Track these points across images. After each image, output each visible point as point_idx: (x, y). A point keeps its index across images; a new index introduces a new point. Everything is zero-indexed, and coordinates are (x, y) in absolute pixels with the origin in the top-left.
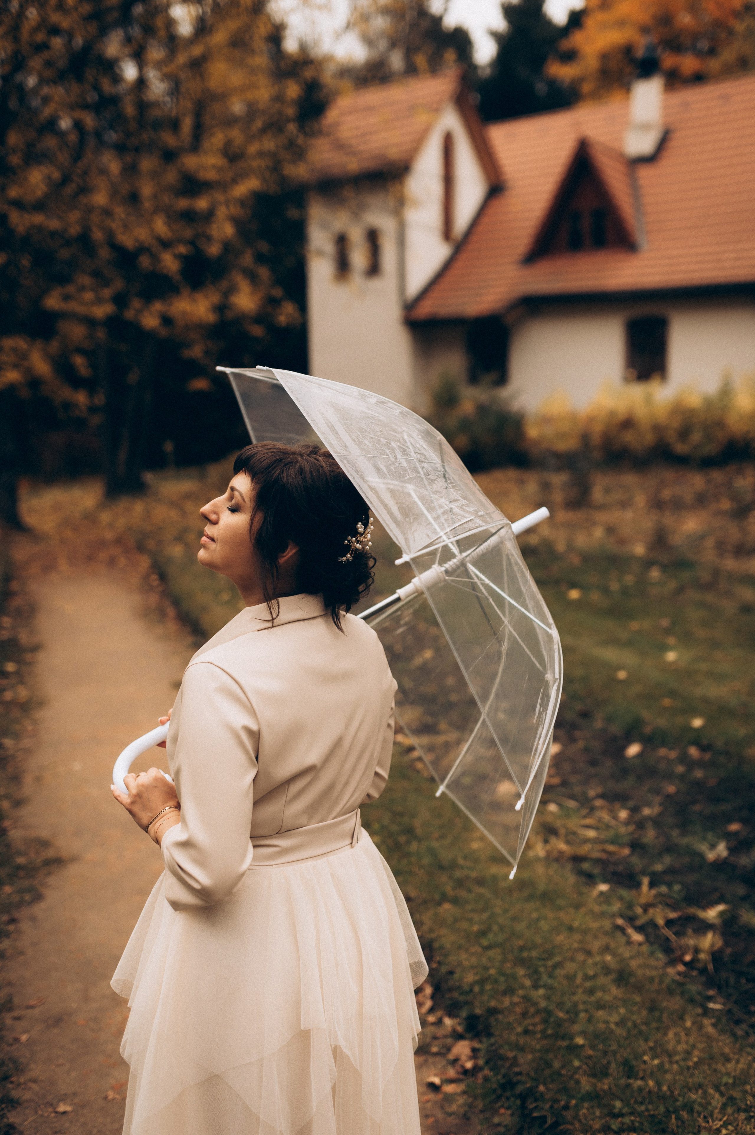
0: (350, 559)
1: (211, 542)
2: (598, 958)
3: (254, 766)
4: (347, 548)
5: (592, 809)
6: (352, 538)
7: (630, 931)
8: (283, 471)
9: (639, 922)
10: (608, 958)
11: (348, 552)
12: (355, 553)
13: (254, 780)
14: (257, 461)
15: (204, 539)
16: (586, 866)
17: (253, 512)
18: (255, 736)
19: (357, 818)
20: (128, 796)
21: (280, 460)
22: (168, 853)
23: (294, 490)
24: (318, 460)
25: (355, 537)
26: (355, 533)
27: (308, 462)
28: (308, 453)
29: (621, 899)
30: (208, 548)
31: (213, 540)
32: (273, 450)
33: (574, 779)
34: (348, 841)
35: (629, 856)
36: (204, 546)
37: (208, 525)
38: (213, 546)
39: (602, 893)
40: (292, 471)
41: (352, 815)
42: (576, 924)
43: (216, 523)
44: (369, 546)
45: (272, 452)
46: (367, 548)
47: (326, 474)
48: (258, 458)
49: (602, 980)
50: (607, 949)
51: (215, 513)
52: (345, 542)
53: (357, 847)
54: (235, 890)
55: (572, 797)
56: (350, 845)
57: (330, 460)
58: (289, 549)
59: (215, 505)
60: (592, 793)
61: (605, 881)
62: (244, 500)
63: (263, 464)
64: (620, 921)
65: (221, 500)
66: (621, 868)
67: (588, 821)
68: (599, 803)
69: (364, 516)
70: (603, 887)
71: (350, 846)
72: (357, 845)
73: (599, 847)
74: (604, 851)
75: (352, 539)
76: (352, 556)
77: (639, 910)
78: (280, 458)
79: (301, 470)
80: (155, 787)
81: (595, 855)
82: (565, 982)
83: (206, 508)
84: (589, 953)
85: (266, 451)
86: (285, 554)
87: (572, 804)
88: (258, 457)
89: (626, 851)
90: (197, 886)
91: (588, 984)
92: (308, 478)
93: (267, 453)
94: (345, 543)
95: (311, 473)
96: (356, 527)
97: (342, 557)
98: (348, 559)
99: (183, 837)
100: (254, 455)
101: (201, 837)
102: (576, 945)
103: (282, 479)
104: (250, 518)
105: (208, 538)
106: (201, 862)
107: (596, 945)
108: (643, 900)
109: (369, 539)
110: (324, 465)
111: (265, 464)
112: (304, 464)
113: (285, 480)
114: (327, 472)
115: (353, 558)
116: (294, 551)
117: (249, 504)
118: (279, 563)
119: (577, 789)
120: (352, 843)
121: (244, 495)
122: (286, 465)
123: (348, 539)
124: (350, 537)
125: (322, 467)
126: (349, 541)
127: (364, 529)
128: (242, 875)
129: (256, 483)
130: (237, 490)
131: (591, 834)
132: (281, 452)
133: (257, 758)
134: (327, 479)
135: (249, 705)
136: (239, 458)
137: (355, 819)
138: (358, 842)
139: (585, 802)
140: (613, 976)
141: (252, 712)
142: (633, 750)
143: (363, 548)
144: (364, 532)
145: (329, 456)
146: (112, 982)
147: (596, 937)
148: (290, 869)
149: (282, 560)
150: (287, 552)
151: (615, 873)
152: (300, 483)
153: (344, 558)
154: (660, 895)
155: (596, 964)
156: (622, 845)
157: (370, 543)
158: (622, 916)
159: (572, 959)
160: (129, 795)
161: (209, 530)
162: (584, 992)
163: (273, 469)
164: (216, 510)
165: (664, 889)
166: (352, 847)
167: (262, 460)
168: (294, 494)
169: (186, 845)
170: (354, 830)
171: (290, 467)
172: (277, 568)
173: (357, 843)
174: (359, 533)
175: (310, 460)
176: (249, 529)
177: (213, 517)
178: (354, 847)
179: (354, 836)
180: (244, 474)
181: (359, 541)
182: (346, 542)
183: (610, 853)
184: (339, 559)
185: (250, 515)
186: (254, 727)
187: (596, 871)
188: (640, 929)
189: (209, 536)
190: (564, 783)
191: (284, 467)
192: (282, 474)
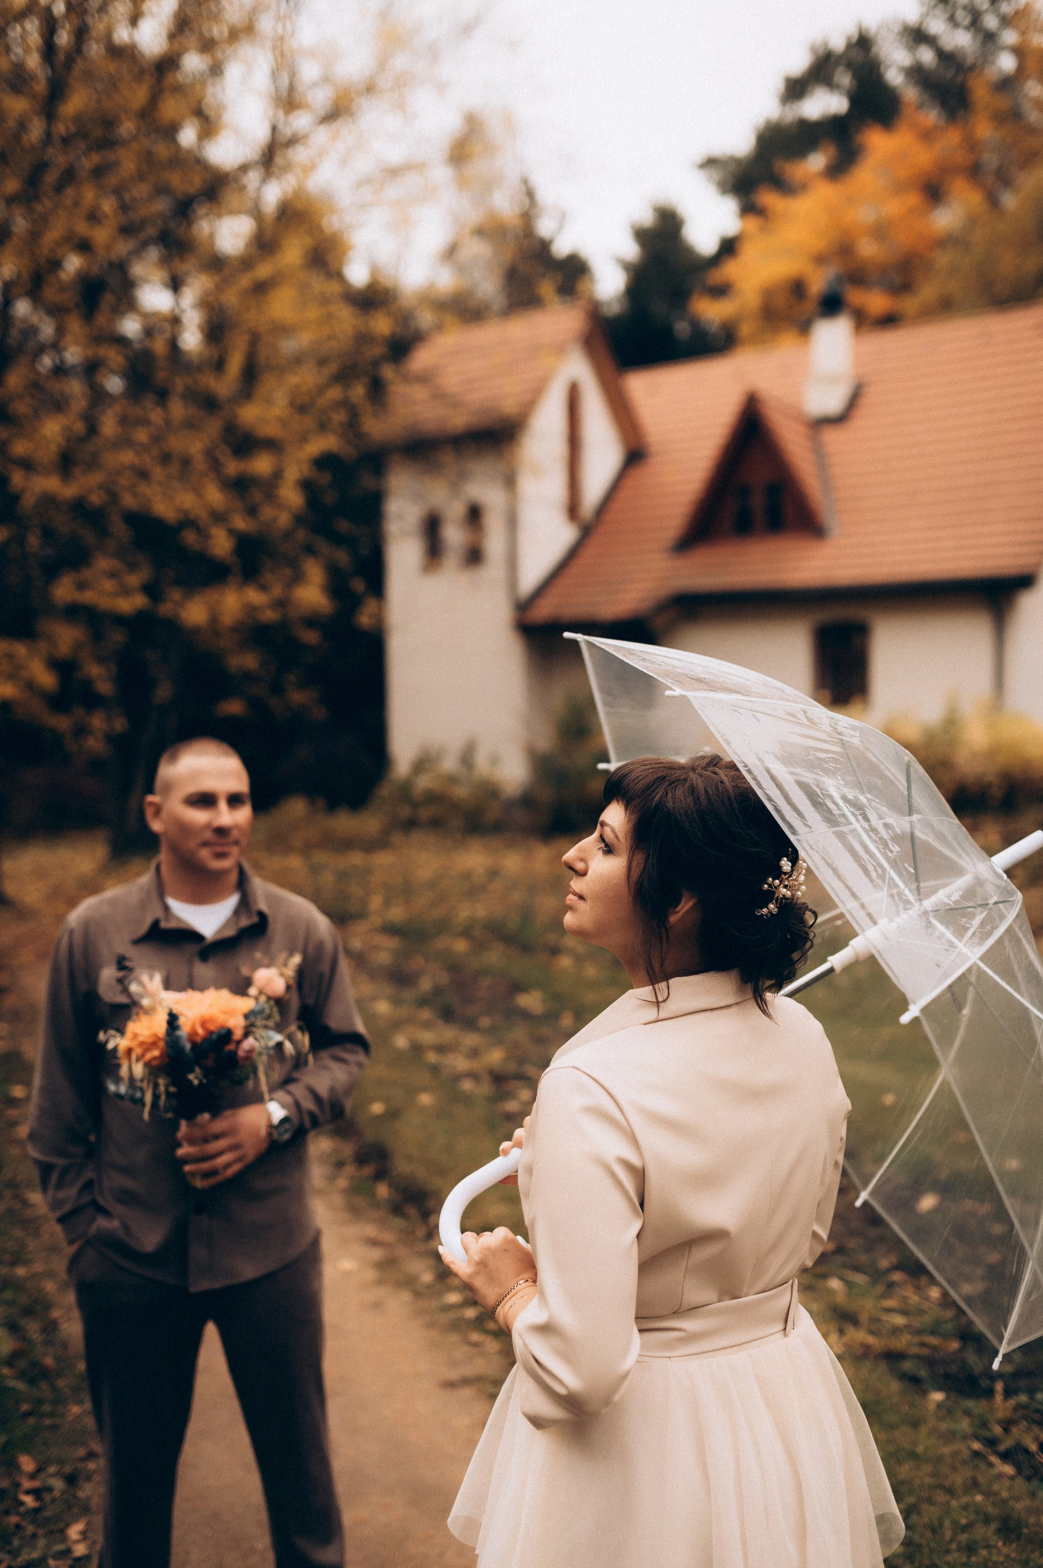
0: (775, 912)
1: (579, 901)
2: (965, 1500)
3: (638, 1215)
4: (770, 895)
5: (891, 1285)
6: (773, 880)
7: (993, 1459)
8: (667, 793)
9: (1002, 1447)
10: (979, 1498)
11: (771, 901)
12: (781, 902)
13: (638, 1236)
14: (632, 782)
15: (571, 897)
16: (907, 1366)
17: (631, 853)
18: (640, 1175)
19: (794, 1293)
20: (466, 1264)
21: (663, 778)
22: (521, 1342)
23: (684, 818)
24: (716, 773)
25: (778, 880)
26: (778, 873)
27: (701, 776)
28: (704, 765)
29: (968, 1413)
30: (576, 910)
31: (581, 897)
32: (652, 766)
33: (852, 1243)
34: (781, 1327)
35: (960, 1350)
36: (570, 908)
37: (574, 878)
38: (581, 905)
39: (939, 1405)
40: (680, 792)
41: (785, 1289)
42: (920, 1449)
43: (583, 874)
44: (801, 892)
45: (652, 768)
46: (798, 895)
47: (727, 791)
48: (633, 779)
49: (980, 1531)
50: (974, 1485)
51: (582, 860)
52: (764, 886)
53: (794, 1334)
54: (617, 1398)
55: (857, 1268)
56: (783, 1331)
57: (733, 773)
58: (683, 902)
59: (581, 850)
60: (884, 1263)
61: (940, 1389)
62: (617, 837)
63: (640, 785)
64: (977, 1446)
65: (590, 841)
66: (954, 1369)
67: (890, 1303)
68: (897, 1276)
69: (790, 849)
70: (938, 1396)
71: (781, 1334)
72: (794, 1332)
73: (916, 1339)
74: (923, 1344)
75: (774, 882)
76: (776, 907)
77: (998, 1430)
78: (663, 775)
79: (693, 789)
80: (506, 1250)
81: (915, 1350)
82: (928, 1534)
83: (571, 854)
84: (950, 1491)
85: (644, 768)
86: (678, 909)
87: (860, 1279)
88: (633, 776)
89: (955, 1345)
90: (562, 1391)
91: (964, 1537)
92: (703, 797)
93: (644, 770)
94: (764, 889)
95: (706, 792)
96: (779, 864)
97: (762, 909)
98: (772, 912)
99: (541, 1318)
100: (627, 774)
101: (566, 1318)
102: (928, 1480)
103: (667, 804)
104: (627, 862)
105: (575, 895)
106: (567, 1357)
107: (958, 1479)
108: (1000, 1415)
109: (801, 882)
110: (725, 779)
111: (641, 785)
112: (697, 779)
113: (670, 805)
114: (731, 790)
115: (778, 910)
116: (690, 904)
117: (623, 843)
118: (669, 922)
119: (863, 1258)
120: (785, 1329)
121: (617, 830)
122: (670, 785)
123: (769, 882)
124: (770, 879)
125: (722, 782)
126: (770, 885)
127: (791, 867)
128: (625, 1376)
129: (633, 812)
130: (607, 825)
131: (899, 1320)
132: (664, 767)
133: (642, 1205)
134: (730, 798)
135: (629, 1130)
136: (609, 781)
137: (790, 1295)
138: (795, 1327)
139: (877, 1275)
140: (994, 1526)
141: (633, 1140)
142: (928, 1202)
143: (793, 895)
144: (792, 870)
145: (733, 766)
146: (449, 1521)
147: (954, 1469)
148: (694, 1365)
149: (673, 919)
150: (680, 907)
151: (947, 1377)
152: (691, 806)
153: (765, 910)
154: (1019, 1407)
155: (965, 1508)
156: (946, 1337)
157: (803, 887)
158: (977, 1438)
159: (930, 1501)
160: (469, 1262)
161: (577, 885)
162: (959, 1549)
163: (653, 791)
164: (584, 855)
165: (1023, 1398)
166: (785, 1335)
167: (636, 781)
168: (684, 823)
169: (546, 1329)
170: (789, 1308)
171: (677, 786)
172: (666, 929)
173: (794, 1329)
174: (785, 874)
175: (705, 774)
176: (626, 876)
177: (580, 866)
178: (787, 1335)
179: (789, 1319)
180: (616, 803)
181: (787, 886)
182: (766, 886)
183: (935, 1348)
184: (758, 912)
185: (627, 858)
186: (636, 1161)
187: (923, 1373)
188: (1006, 1456)
189: (576, 892)
190: (840, 1250)
191: (668, 787)
192: (666, 796)
